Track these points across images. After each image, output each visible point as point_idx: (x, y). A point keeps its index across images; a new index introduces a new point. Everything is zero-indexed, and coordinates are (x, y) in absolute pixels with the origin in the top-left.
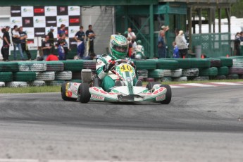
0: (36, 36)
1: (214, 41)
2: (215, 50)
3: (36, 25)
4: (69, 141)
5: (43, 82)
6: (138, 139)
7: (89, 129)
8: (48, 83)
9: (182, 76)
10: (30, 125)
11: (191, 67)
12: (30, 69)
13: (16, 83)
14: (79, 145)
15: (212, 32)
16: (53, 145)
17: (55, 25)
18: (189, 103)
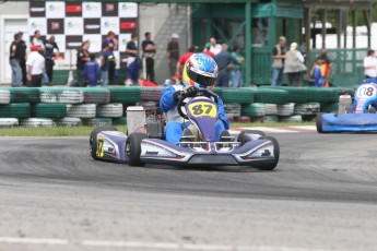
0: (68, 48)
1: (345, 62)
2: (346, 75)
3: (69, 31)
4: (115, 212)
5: (78, 120)
6: (223, 211)
7: (148, 194)
8: (85, 121)
9: (294, 114)
10: (56, 186)
11: (309, 101)
12: (57, 99)
13: (35, 121)
14: (131, 218)
15: (342, 46)
16: (91, 218)
17: (97, 31)
18: (304, 157)
